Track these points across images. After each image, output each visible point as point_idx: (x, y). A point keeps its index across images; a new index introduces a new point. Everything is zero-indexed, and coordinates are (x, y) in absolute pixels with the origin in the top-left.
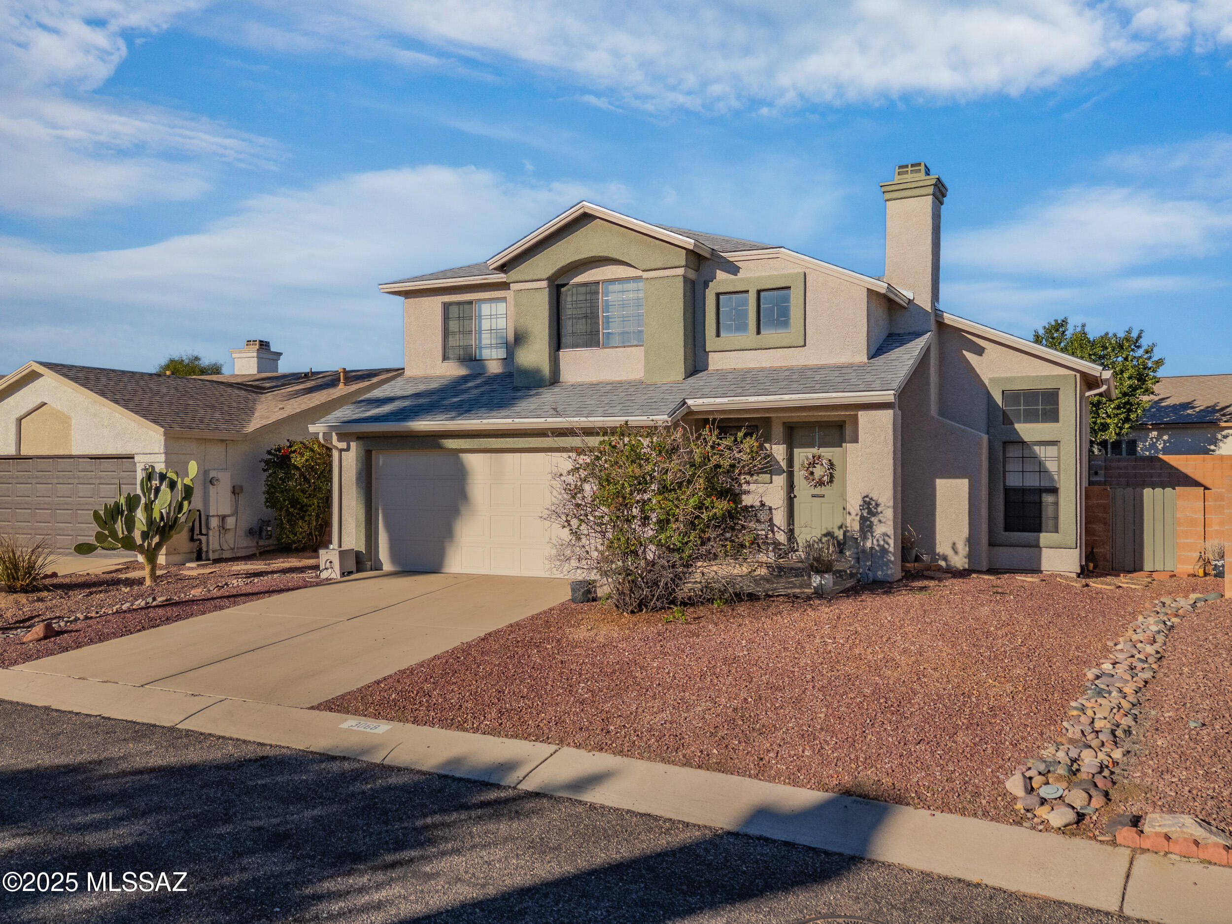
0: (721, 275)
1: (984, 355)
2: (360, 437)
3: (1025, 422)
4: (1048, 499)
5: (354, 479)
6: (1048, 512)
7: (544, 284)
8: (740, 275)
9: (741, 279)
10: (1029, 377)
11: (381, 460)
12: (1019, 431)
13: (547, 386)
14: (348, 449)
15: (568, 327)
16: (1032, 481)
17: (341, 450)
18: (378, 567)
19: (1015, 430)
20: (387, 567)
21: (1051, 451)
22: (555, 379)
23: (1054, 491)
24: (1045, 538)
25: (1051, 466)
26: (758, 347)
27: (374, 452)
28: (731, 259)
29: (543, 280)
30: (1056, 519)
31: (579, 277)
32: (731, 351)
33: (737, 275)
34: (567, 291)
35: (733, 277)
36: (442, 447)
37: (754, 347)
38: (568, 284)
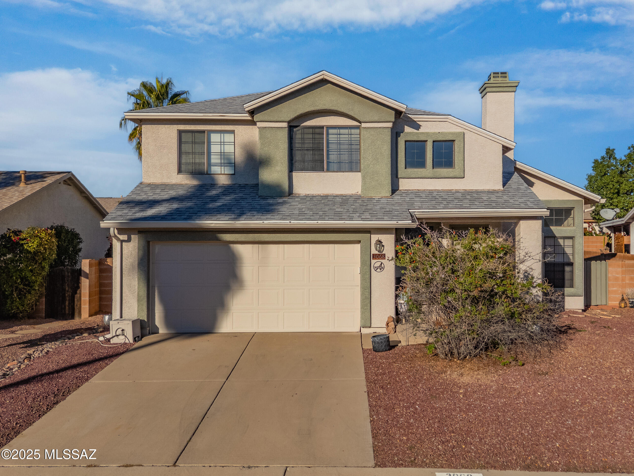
0: (407, 129)
1: (534, 187)
2: (140, 232)
3: (556, 225)
4: (567, 269)
6: (567, 276)
7: (285, 125)
8: (421, 130)
10: (558, 200)
11: (157, 249)
12: (553, 230)
14: (129, 240)
16: (559, 259)
17: (122, 241)
18: (155, 331)
19: (551, 230)
20: (162, 330)
21: (568, 242)
22: (290, 193)
23: (571, 264)
24: (567, 290)
25: (568, 251)
26: (434, 177)
27: (151, 243)
28: (415, 120)
29: (285, 122)
30: (572, 280)
31: (308, 122)
32: (415, 178)
33: (419, 130)
34: (298, 130)
35: (416, 131)
36: (218, 239)
37: (431, 177)
38: (299, 126)
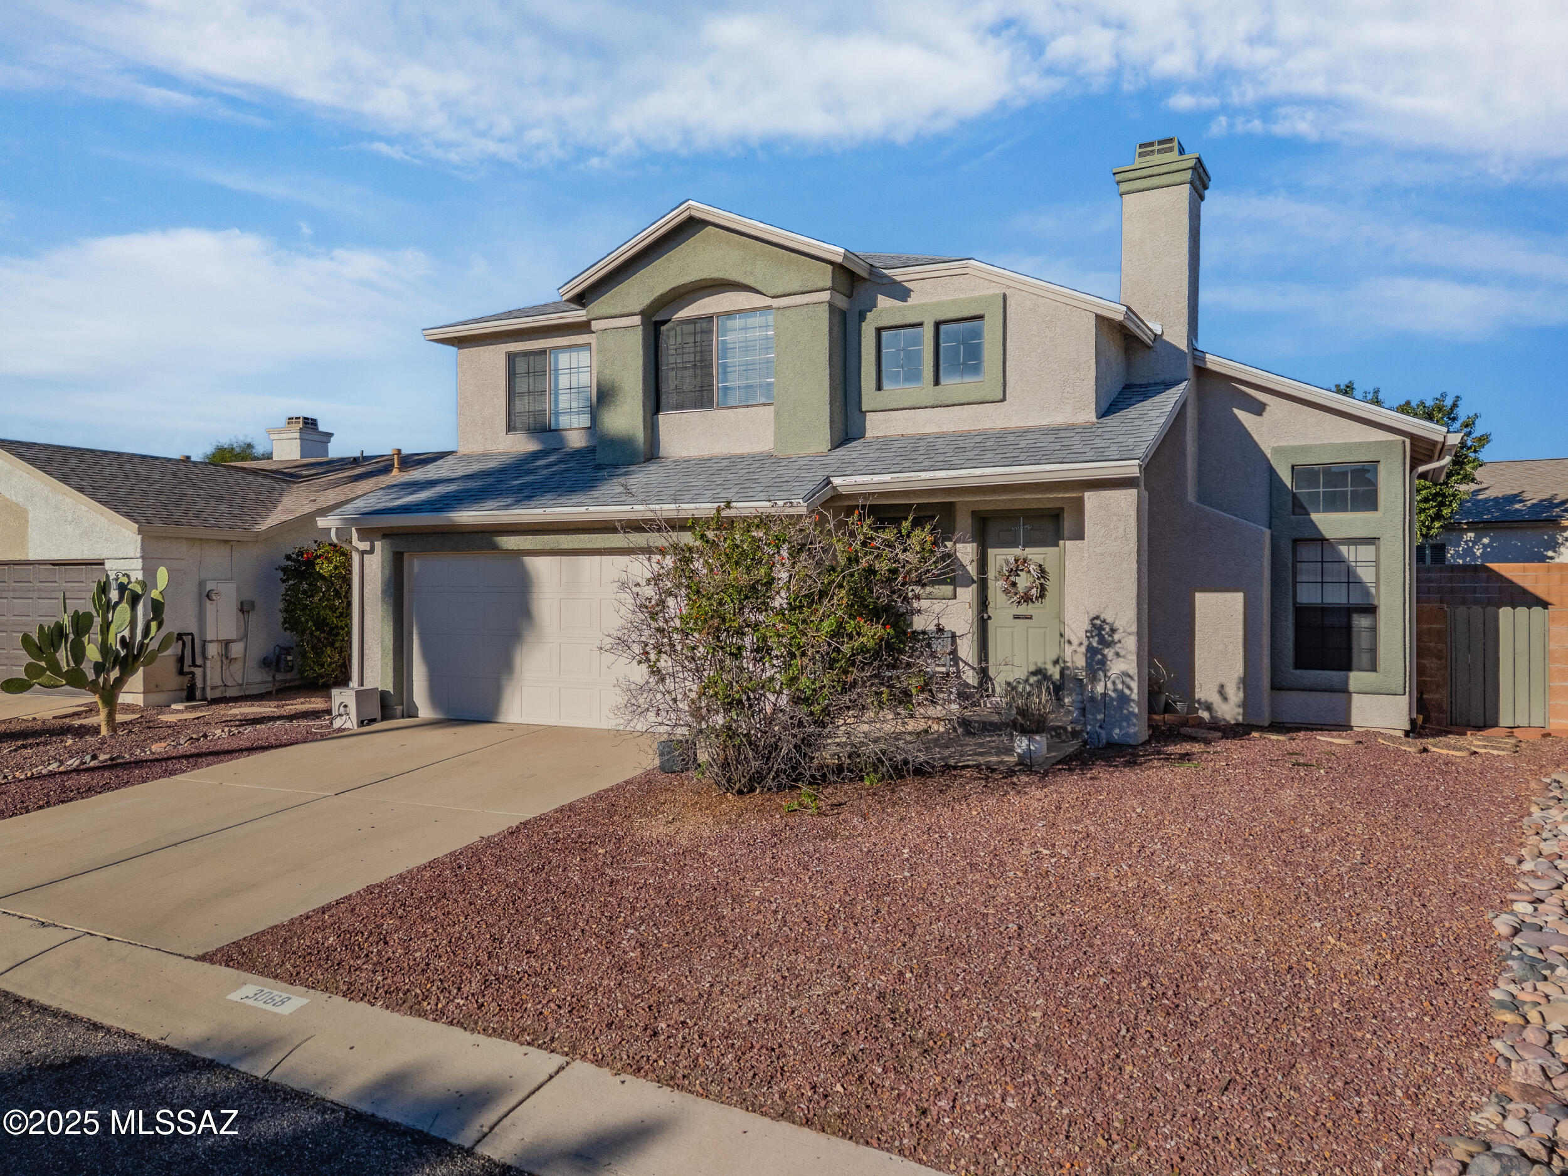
0: (883, 302)
1: (1264, 414)
2: (387, 534)
3: (1327, 510)
4: (1361, 622)
5: (379, 592)
6: (1361, 641)
7: (637, 320)
8: (911, 301)
9: (913, 307)
10: (1331, 445)
11: (416, 565)
12: (1317, 523)
13: (640, 463)
14: (371, 551)
15: (670, 381)
16: (1336, 596)
17: (363, 553)
18: (411, 712)
19: (1312, 522)
20: (425, 712)
21: (1366, 553)
22: (652, 454)
23: (1371, 610)
24: (1356, 679)
25: (1366, 574)
26: (936, 403)
27: (406, 555)
28: (898, 279)
29: (635, 315)
30: (1373, 651)
31: (686, 309)
32: (898, 410)
33: (906, 301)
34: (668, 330)
35: (901, 303)
36: (495, 547)
37: (930, 404)
38: (670, 320)
